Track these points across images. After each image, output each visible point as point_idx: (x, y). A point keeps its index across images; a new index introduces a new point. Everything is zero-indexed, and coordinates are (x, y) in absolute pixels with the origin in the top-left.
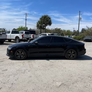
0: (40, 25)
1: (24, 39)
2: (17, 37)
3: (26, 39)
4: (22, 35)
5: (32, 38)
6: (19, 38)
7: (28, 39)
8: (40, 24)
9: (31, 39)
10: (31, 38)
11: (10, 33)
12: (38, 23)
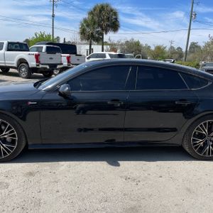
0: (88, 30)
1: (41, 66)
2: (22, 62)
3: (48, 67)
4: (37, 57)
5: (65, 64)
6: (27, 63)
7: (53, 66)
8: (88, 26)
9: (62, 66)
10: (62, 64)
11: (2, 49)
12: (82, 25)
